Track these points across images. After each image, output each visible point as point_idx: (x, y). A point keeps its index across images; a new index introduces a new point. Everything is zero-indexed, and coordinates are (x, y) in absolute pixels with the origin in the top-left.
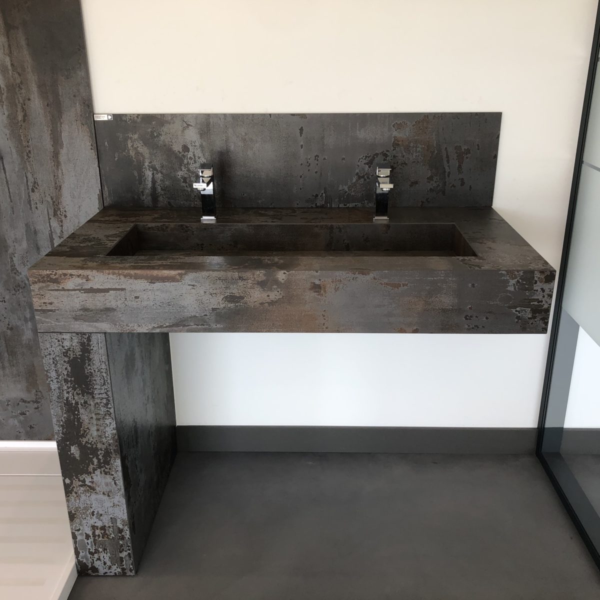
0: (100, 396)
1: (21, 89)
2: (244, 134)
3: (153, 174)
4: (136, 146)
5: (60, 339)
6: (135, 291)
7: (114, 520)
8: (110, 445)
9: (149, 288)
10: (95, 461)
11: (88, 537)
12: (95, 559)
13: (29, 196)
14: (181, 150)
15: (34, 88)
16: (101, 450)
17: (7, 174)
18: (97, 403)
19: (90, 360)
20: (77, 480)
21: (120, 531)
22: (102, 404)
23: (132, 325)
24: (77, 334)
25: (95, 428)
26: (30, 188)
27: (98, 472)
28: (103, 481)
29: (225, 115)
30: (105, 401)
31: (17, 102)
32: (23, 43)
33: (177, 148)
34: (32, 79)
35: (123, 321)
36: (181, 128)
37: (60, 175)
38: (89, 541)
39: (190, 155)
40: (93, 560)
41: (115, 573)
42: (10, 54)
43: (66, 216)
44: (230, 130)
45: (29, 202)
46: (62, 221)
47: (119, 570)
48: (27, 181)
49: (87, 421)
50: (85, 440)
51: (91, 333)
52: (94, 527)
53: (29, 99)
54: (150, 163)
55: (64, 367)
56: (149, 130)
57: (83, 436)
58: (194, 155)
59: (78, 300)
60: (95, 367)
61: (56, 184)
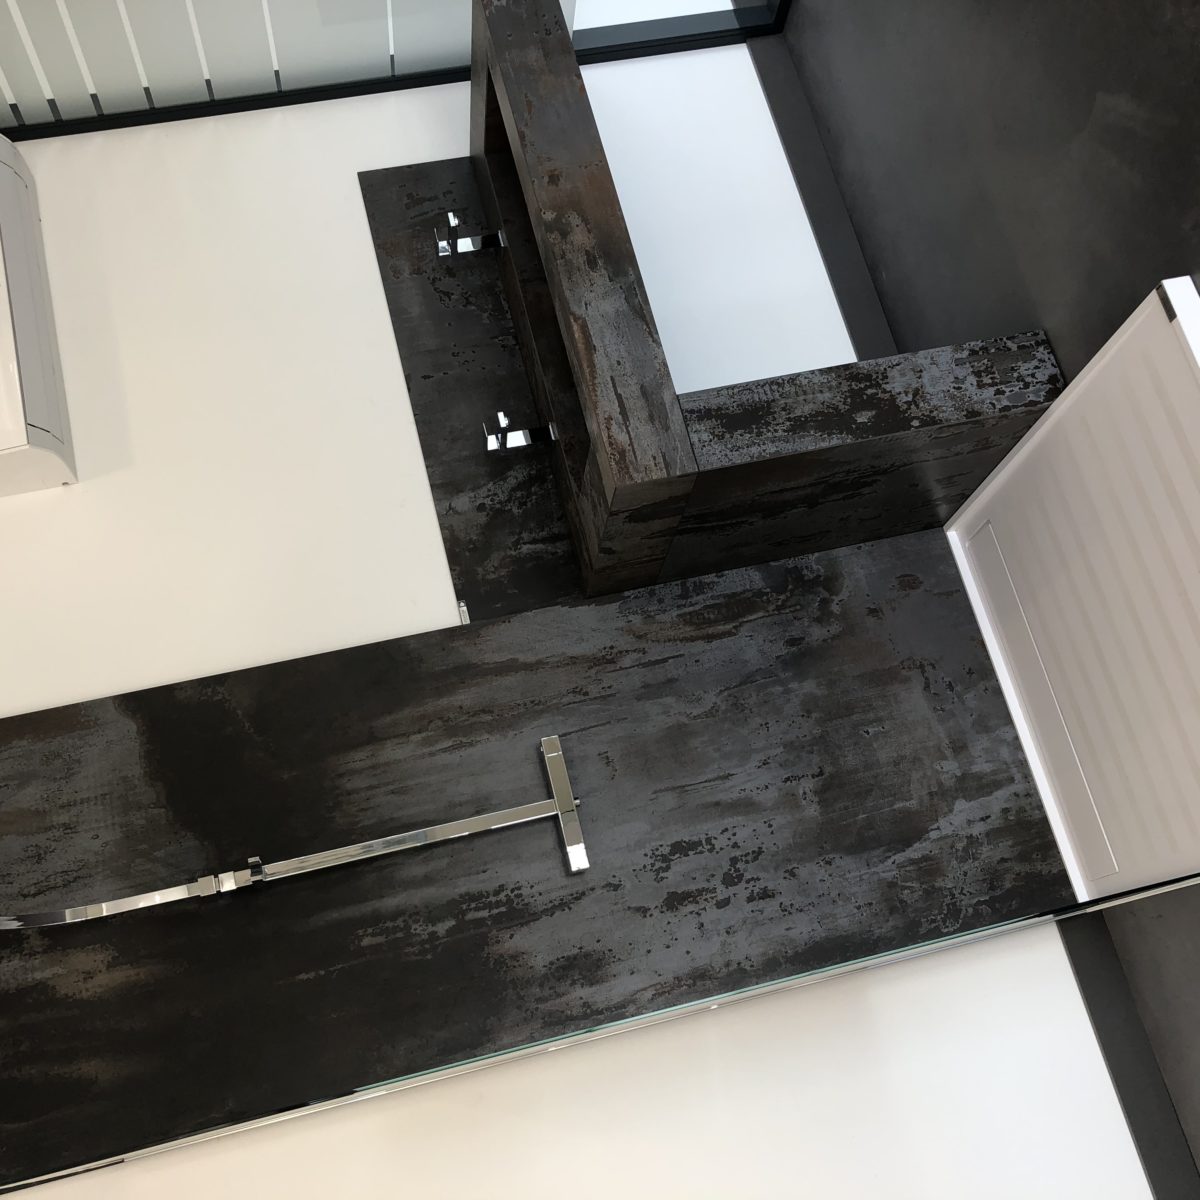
0: (769, 392)
1: (449, 718)
2: (446, 442)
3: (525, 544)
4: (493, 568)
5: (701, 445)
6: (611, 366)
7: (959, 362)
8: (839, 376)
9: (602, 351)
10: (870, 391)
11: (999, 392)
12: (1035, 381)
13: (595, 698)
14: (485, 513)
15: (444, 702)
16: (850, 385)
17: (571, 730)
18: (780, 396)
19: (719, 409)
20: (909, 412)
21: (973, 352)
22: (780, 389)
23: (657, 365)
24: (687, 426)
25: (819, 395)
26: (583, 698)
27: (888, 387)
28: (898, 379)
29: (427, 467)
30: (775, 387)
31: (467, 723)
32: (388, 719)
33: (482, 518)
34: (431, 706)
35: (655, 376)
36: (456, 516)
37: (556, 659)
38: (1007, 390)
39: (488, 501)
40: (1037, 383)
41: (1049, 353)
42: (406, 735)
43: (612, 648)
44: (444, 458)
45: (603, 698)
46: (621, 652)
47: (1041, 349)
48: (574, 703)
49: (811, 406)
50: (841, 406)
51: (682, 411)
52: (980, 385)
53: (461, 707)
54: (511, 549)
55: (739, 437)
56: (467, 554)
57: (836, 408)
58: (488, 496)
59: (641, 428)
60: (728, 402)
61: (568, 664)
